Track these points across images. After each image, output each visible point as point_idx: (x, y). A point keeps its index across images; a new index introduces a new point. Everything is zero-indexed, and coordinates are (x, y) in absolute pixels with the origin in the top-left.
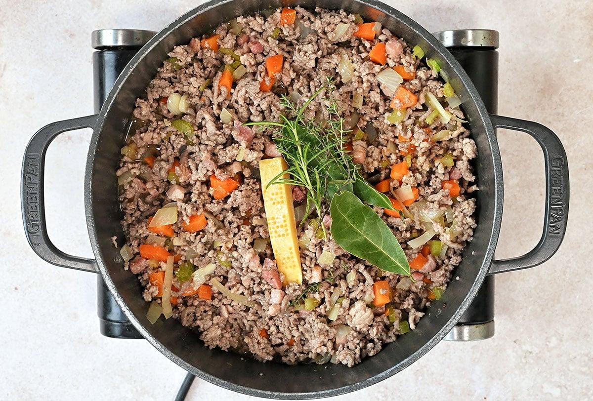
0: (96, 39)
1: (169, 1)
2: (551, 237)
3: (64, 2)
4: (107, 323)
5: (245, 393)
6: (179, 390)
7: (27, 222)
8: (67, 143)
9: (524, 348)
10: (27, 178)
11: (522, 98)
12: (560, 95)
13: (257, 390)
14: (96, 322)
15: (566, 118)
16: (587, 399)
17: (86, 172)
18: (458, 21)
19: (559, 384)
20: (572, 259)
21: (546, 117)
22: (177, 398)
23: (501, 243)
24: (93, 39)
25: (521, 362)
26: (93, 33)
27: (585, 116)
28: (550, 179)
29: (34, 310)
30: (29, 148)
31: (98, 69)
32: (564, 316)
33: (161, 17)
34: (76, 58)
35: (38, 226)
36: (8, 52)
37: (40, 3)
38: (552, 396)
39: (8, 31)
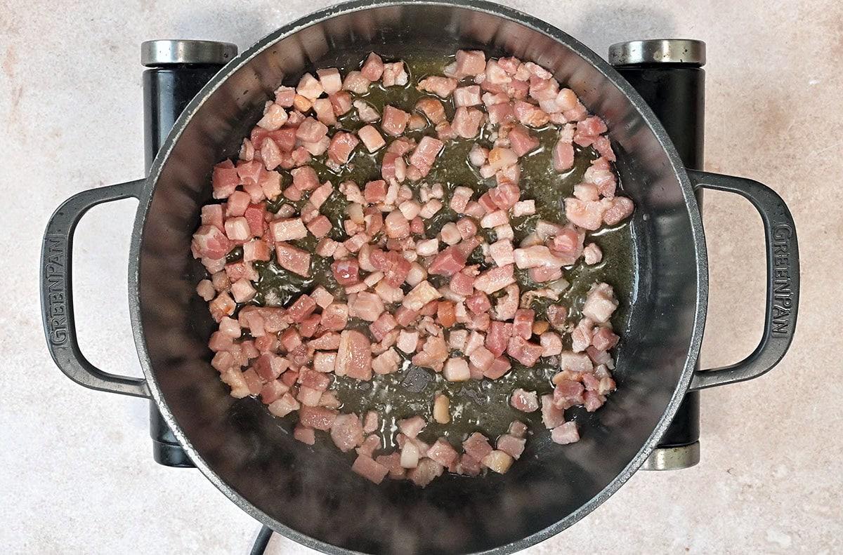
0: (147, 53)
2: (775, 337)
4: (163, 446)
7: (49, 330)
9: (741, 479)
10: (48, 268)
11: (737, 134)
12: (790, 130)
15: (799, 161)
16: (827, 551)
18: (649, 28)
19: (789, 530)
24: (143, 53)
25: (737, 499)
26: (143, 45)
27: (825, 159)
28: (773, 257)
29: (62, 428)
30: (51, 226)
31: (149, 95)
32: (796, 435)
33: (237, 22)
34: (119, 79)
35: (65, 334)
36: (25, 70)
37: (69, 3)
38: (780, 546)
39: (25, 42)
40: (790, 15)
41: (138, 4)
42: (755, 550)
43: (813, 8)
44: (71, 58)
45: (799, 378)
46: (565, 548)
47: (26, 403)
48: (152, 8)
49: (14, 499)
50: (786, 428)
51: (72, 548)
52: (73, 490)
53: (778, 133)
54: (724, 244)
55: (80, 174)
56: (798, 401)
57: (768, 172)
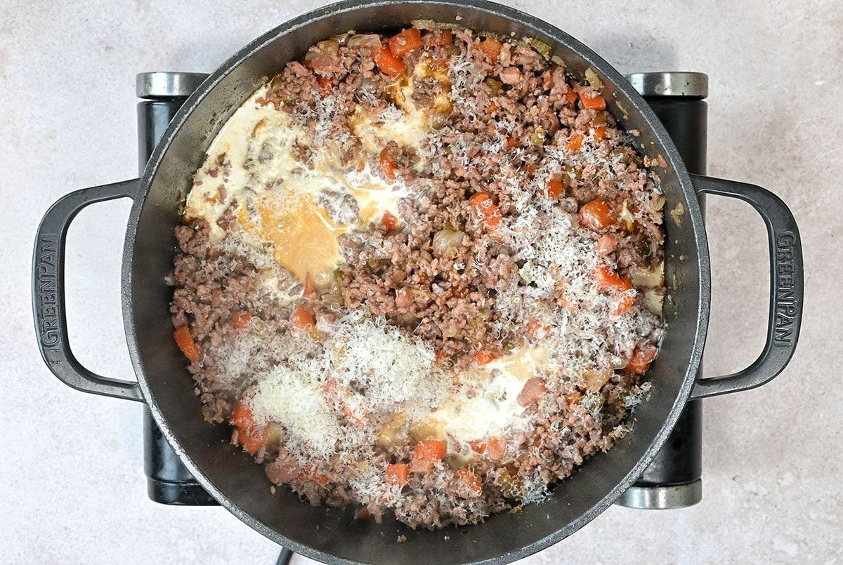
2: (779, 345)
4: (157, 484)
7: (40, 332)
9: (747, 487)
10: (40, 268)
11: (743, 136)
12: (797, 131)
15: (805, 164)
16: (834, 560)
17: (123, 260)
19: (796, 538)
20: (814, 362)
25: (742, 507)
27: (832, 161)
28: (777, 264)
30: (44, 225)
32: (802, 442)
35: (56, 336)
36: (18, 71)
37: (63, 3)
38: (786, 555)
39: (19, 43)
40: (796, 14)
41: (133, 3)
42: (760, 559)
43: (819, 7)
44: (65, 59)
45: (806, 384)
46: (569, 558)
47: (20, 410)
48: (147, 8)
49: (8, 508)
50: (792, 435)
51: (67, 558)
52: (68, 498)
53: (784, 134)
54: (729, 247)
55: (75, 177)
56: (805, 407)
57: (774, 175)
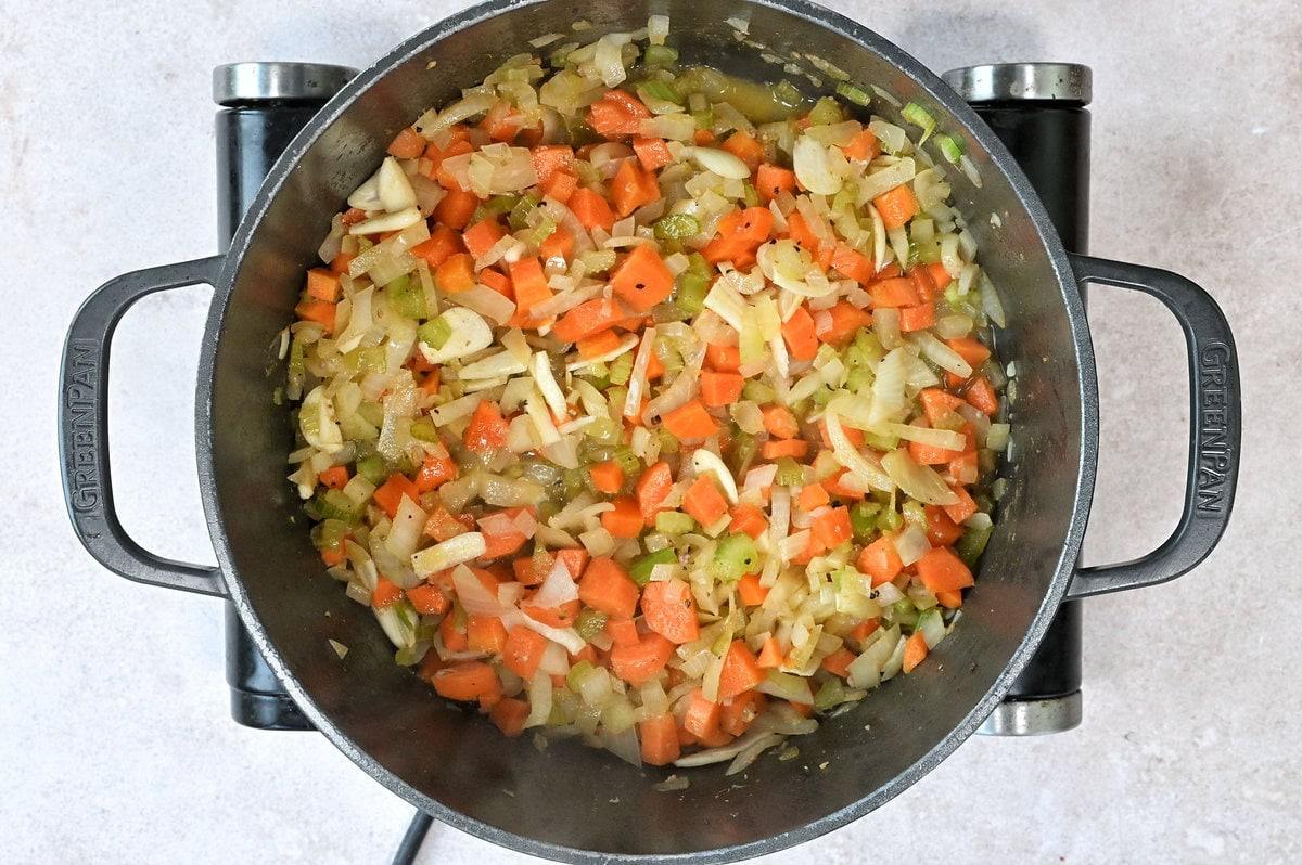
0: (223, 84)
1: (379, 2)
2: (1202, 517)
3: (154, 5)
4: (246, 697)
5: (542, 854)
6: (401, 841)
7: (71, 488)
8: (160, 308)
9: (1146, 749)
10: (71, 391)
11: (1140, 212)
12: (1224, 205)
13: (569, 850)
14: (222, 693)
15: (1237, 254)
16: (1281, 861)
17: (199, 380)
18: (1003, 45)
19: (1221, 828)
20: (1250, 558)
21: (1193, 253)
22: (397, 857)
23: (1096, 524)
24: (216, 83)
25: (1139, 781)
26: (216, 72)
27: (1278, 250)
28: (1200, 393)
29: (90, 669)
30: (77, 327)
31: (226, 149)
32: (1232, 681)
34: (179, 124)
35: (95, 495)
36: (32, 110)
38: (1206, 854)
39: (32, 67)
40: (1224, 25)
41: (207, 7)
43: (1259, 15)
44: (104, 92)
45: (1237, 592)
48: (229, 14)
50: (1216, 670)
51: (105, 855)
52: (107, 764)
53: (1205, 209)
54: (1120, 382)
56: (1235, 628)
